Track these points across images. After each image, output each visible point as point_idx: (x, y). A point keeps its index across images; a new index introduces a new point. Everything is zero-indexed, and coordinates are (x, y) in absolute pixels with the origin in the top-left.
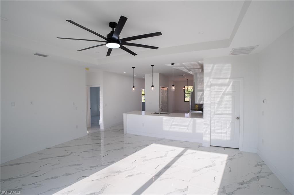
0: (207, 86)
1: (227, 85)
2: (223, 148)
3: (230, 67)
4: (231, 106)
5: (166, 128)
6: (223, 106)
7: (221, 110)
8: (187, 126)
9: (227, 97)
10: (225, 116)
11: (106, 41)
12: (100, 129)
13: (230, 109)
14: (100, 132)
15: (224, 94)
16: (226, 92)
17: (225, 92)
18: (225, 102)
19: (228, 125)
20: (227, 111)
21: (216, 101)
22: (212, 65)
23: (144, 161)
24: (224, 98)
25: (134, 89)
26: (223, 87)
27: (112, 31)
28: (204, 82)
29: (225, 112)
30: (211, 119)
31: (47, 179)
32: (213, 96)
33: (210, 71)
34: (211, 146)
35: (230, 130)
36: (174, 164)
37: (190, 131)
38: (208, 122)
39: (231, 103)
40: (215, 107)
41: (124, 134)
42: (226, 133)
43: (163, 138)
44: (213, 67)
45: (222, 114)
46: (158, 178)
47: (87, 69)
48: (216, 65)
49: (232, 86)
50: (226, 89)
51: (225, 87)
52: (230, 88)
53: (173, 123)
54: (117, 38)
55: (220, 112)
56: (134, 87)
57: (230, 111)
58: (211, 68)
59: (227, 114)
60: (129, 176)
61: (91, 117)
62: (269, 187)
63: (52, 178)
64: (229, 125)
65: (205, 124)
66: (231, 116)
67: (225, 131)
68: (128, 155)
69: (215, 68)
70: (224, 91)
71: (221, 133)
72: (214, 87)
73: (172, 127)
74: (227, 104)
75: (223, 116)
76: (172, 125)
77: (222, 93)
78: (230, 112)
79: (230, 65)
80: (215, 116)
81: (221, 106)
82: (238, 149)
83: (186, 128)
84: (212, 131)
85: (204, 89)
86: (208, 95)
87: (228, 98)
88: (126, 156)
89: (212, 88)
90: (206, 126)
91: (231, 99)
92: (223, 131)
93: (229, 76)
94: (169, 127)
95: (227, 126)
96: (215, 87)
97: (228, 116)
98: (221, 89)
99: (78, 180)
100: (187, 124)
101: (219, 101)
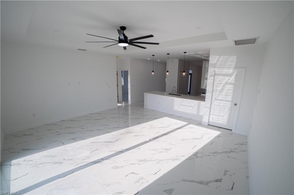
0: (211, 76)
1: (230, 75)
2: (219, 128)
3: (235, 60)
4: (231, 94)
6: (224, 94)
7: (221, 96)
8: (193, 107)
9: (228, 86)
10: (225, 102)
12: (128, 103)
13: (230, 97)
14: (128, 105)
15: (227, 84)
16: (228, 82)
18: (226, 90)
20: (227, 98)
21: (217, 89)
22: (218, 57)
23: (150, 128)
24: (226, 87)
25: (153, 73)
26: (226, 77)
28: (209, 71)
29: (225, 99)
30: (211, 103)
31: (88, 131)
32: (215, 84)
33: (215, 62)
34: (209, 125)
35: (227, 114)
36: (171, 134)
38: (209, 106)
39: (231, 91)
40: (216, 94)
41: (145, 108)
42: (223, 116)
43: (173, 114)
44: (219, 58)
45: (222, 100)
46: (154, 140)
47: (117, 57)
48: (221, 57)
50: (229, 79)
51: (228, 78)
52: (233, 78)
53: (182, 104)
56: (153, 72)
57: (230, 98)
58: (217, 59)
59: (226, 101)
60: (136, 136)
61: (123, 94)
62: (234, 158)
63: (90, 131)
64: (226, 110)
65: (206, 107)
66: (230, 103)
67: (223, 115)
68: (141, 123)
69: (220, 60)
70: (227, 81)
71: (219, 116)
72: (217, 77)
73: (181, 106)
74: (227, 92)
75: (222, 102)
77: (225, 82)
78: (230, 100)
79: (235, 57)
80: (216, 101)
81: (222, 94)
82: (232, 130)
83: (191, 108)
84: (211, 113)
85: (208, 78)
86: (211, 83)
87: (230, 87)
88: (139, 123)
89: (215, 77)
90: (207, 109)
91: (232, 89)
92: (220, 114)
94: (178, 106)
95: (224, 110)
96: (219, 76)
97: (227, 103)
99: (104, 133)
100: (193, 105)
101: (221, 89)
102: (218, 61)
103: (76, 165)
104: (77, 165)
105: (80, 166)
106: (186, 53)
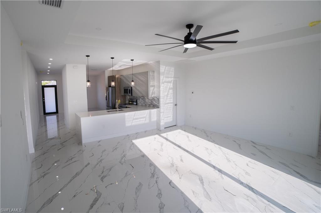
0: (162, 83)
2: (171, 127)
3: (174, 70)
4: (172, 97)
5: (128, 124)
6: (169, 97)
7: (168, 100)
11: (184, 42)
13: (172, 99)
15: (169, 89)
17: (170, 87)
18: (170, 94)
19: (171, 111)
24: (169, 92)
27: (189, 32)
29: (170, 102)
34: (165, 128)
35: (172, 114)
37: (147, 121)
38: (163, 110)
39: (172, 95)
42: (170, 116)
44: (165, 68)
45: (168, 103)
48: (167, 67)
49: (173, 83)
51: (170, 84)
53: (135, 118)
54: (194, 39)
55: (167, 102)
66: (172, 104)
69: (166, 69)
71: (168, 117)
73: (134, 121)
75: (169, 105)
76: (134, 119)
77: (168, 88)
78: (172, 101)
80: (165, 105)
82: (176, 125)
83: (144, 119)
87: (171, 91)
90: (162, 114)
93: (173, 76)
94: (131, 121)
96: (166, 83)
98: (168, 85)
100: (145, 116)
101: (167, 94)
102: (165, 70)
103: (271, 206)
104: (269, 205)
105: (268, 201)
106: (133, 60)
